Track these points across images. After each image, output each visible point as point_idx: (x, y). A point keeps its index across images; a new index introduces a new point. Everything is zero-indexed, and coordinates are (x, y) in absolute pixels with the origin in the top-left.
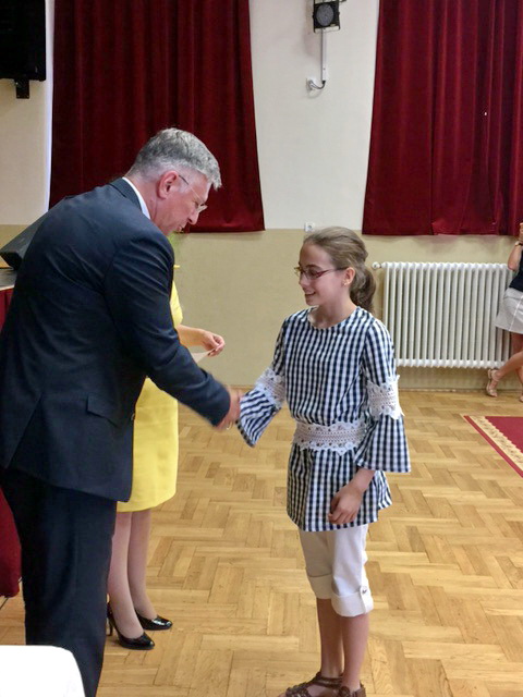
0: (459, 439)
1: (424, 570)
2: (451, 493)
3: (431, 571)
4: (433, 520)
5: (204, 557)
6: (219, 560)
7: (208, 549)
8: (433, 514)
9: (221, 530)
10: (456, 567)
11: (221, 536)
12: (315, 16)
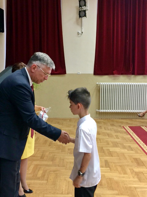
0: (121, 133)
1: (109, 173)
2: (117, 150)
4: (113, 158)
5: (46, 171)
6: (50, 171)
7: (48, 168)
8: (112, 156)
9: (52, 162)
10: (118, 172)
11: (51, 164)
12: (79, 14)
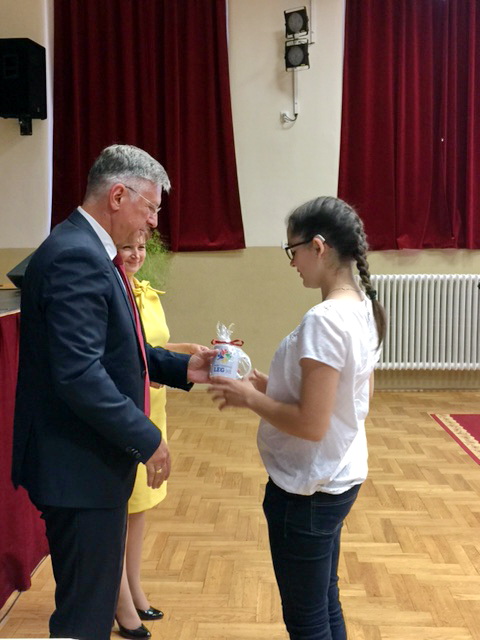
0: (427, 436)
1: (398, 560)
2: (420, 487)
3: (404, 560)
4: (408, 512)
5: (198, 551)
6: (211, 553)
7: (201, 543)
8: (404, 507)
9: (213, 525)
10: (427, 556)
11: (212, 530)
12: (286, 58)
